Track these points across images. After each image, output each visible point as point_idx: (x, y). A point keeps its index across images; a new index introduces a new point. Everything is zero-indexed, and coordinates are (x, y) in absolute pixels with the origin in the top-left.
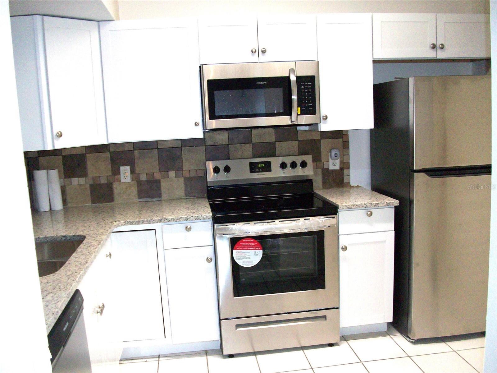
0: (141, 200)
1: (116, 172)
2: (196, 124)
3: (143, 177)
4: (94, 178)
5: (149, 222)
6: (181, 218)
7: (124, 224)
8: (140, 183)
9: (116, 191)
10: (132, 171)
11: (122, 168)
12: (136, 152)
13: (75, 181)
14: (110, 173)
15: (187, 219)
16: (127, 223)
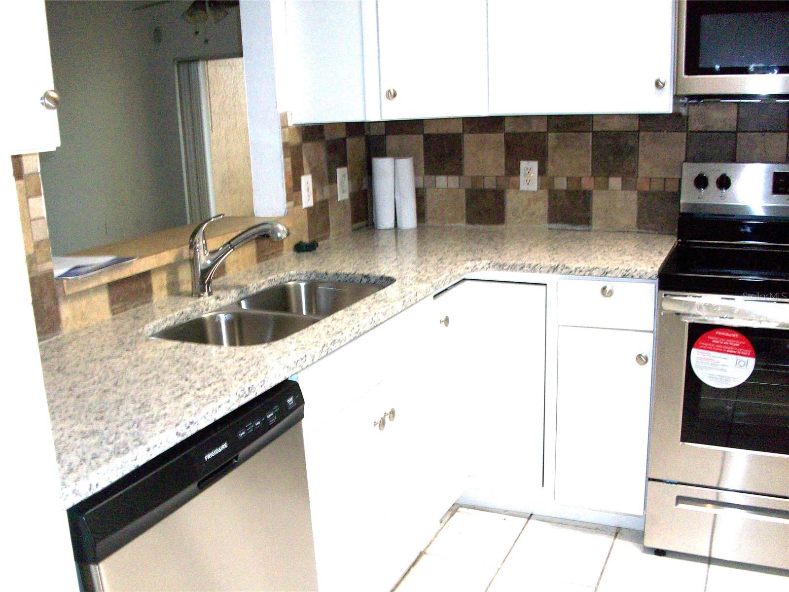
0: (554, 226)
1: (513, 171)
2: (658, 85)
3: (561, 184)
4: (475, 179)
5: (533, 269)
6: (594, 269)
7: (487, 266)
8: (553, 195)
9: (509, 206)
10: (542, 172)
11: (523, 164)
12: (552, 136)
13: (442, 181)
14: (502, 172)
15: (607, 273)
16: (493, 266)
